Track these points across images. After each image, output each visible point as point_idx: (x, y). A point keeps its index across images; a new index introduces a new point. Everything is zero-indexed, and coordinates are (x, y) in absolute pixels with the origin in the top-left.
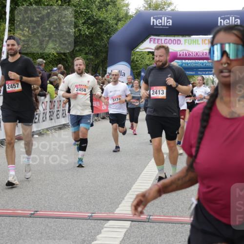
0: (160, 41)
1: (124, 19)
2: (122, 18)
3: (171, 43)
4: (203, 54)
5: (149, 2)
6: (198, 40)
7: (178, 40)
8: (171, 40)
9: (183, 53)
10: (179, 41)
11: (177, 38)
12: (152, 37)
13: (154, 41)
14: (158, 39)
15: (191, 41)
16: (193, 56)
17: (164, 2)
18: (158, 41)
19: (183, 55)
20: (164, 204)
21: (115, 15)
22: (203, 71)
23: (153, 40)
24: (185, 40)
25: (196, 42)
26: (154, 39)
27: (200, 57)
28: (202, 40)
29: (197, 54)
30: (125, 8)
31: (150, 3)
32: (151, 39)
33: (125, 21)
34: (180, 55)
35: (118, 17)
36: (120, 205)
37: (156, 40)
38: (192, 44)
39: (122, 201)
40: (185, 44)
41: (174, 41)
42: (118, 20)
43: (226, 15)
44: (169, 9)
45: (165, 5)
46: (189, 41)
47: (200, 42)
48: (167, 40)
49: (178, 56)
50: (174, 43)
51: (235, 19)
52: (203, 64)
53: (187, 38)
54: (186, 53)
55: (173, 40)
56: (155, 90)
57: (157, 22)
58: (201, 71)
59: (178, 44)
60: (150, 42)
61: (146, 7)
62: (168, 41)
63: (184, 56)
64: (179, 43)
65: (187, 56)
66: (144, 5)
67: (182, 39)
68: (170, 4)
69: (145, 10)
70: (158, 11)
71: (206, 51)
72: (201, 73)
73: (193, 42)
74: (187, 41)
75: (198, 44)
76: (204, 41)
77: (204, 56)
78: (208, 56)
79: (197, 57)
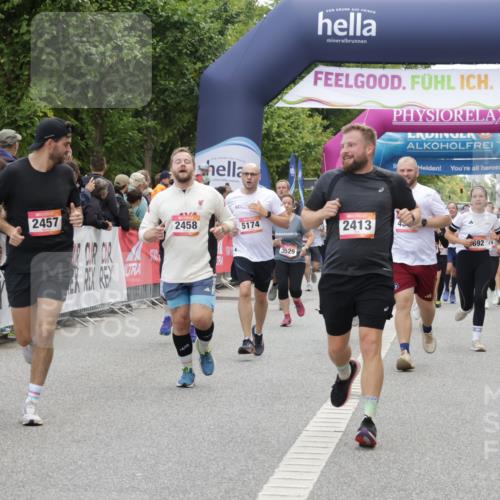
0: (343, 79)
1: (242, 17)
2: (238, 14)
3: (374, 87)
4: (464, 117)
6: (449, 77)
7: (393, 77)
8: (374, 77)
9: (408, 112)
10: (396, 80)
11: (389, 71)
12: (321, 68)
13: (327, 79)
14: (337, 75)
15: (430, 79)
16: (438, 123)
18: (337, 80)
19: (408, 119)
21: (217, 8)
22: (466, 163)
23: (323, 76)
24: (413, 77)
25: (443, 82)
26: (327, 74)
27: (456, 123)
28: (462, 77)
29: (447, 115)
32: (317, 73)
33: (246, 24)
34: (400, 119)
35: (226, 11)
37: (333, 77)
38: (432, 89)
40: (413, 88)
41: (384, 80)
42: (227, 22)
46: (423, 79)
47: (455, 82)
48: (362, 76)
49: (395, 122)
50: (384, 84)
52: (464, 144)
53: (420, 71)
54: (415, 113)
55: (381, 77)
56: (351, 222)
57: (336, 27)
58: (458, 164)
59: (393, 88)
60: (315, 83)
62: (365, 79)
63: (412, 122)
64: (396, 84)
65: (421, 122)
67: (406, 74)
71: (473, 108)
72: (460, 169)
73: (437, 82)
74: (420, 80)
75: (449, 88)
76: (465, 80)
77: (468, 122)
78: (478, 122)
79: (447, 123)
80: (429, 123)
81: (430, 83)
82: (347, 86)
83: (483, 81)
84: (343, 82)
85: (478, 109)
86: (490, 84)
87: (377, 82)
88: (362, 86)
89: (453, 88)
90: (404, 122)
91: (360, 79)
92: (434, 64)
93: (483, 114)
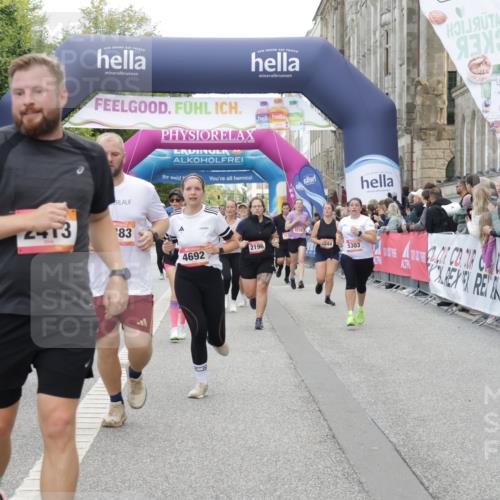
0: (120, 104)
3: (145, 111)
4: (219, 136)
5: (93, 16)
6: (206, 104)
7: (161, 103)
8: (145, 103)
9: (174, 132)
10: (163, 106)
11: (158, 99)
12: (101, 96)
13: (106, 105)
14: (114, 102)
15: (191, 104)
16: (198, 141)
17: (129, 15)
18: (114, 105)
19: (174, 138)
20: (123, 482)
21: (12, 44)
22: (221, 174)
23: (102, 102)
24: (177, 104)
25: (201, 108)
26: (106, 100)
27: (212, 141)
28: (217, 104)
29: (205, 135)
30: (37, 28)
31: (96, 18)
32: (98, 100)
34: (167, 138)
35: (20, 47)
36: (17, 490)
37: (111, 103)
38: (192, 114)
39: (22, 479)
40: (177, 112)
41: (153, 106)
43: (267, 47)
44: (140, 32)
45: (130, 21)
46: (185, 105)
47: (211, 107)
48: (135, 102)
49: (163, 141)
50: (153, 109)
51: (288, 58)
52: (220, 159)
53: (183, 99)
54: (180, 133)
55: (150, 104)
57: (112, 62)
58: (216, 175)
59: (161, 112)
60: (96, 109)
61: (88, 25)
62: (137, 105)
63: (177, 141)
64: (163, 109)
65: (184, 141)
66: (82, 20)
67: (171, 101)
68: (142, 20)
69: (84, 32)
70: (115, 36)
71: (226, 129)
72: (216, 179)
73: (196, 108)
74: (182, 106)
75: (206, 113)
76: (219, 106)
77: (222, 141)
78: (230, 140)
79: (205, 142)
80: (191, 141)
81: (191, 108)
82: (123, 110)
83: (234, 107)
84: (119, 108)
85: (230, 130)
86: (239, 109)
87: (148, 107)
88: (135, 111)
89: (210, 113)
90: (171, 141)
91: (133, 105)
92: (194, 93)
93: (235, 134)
